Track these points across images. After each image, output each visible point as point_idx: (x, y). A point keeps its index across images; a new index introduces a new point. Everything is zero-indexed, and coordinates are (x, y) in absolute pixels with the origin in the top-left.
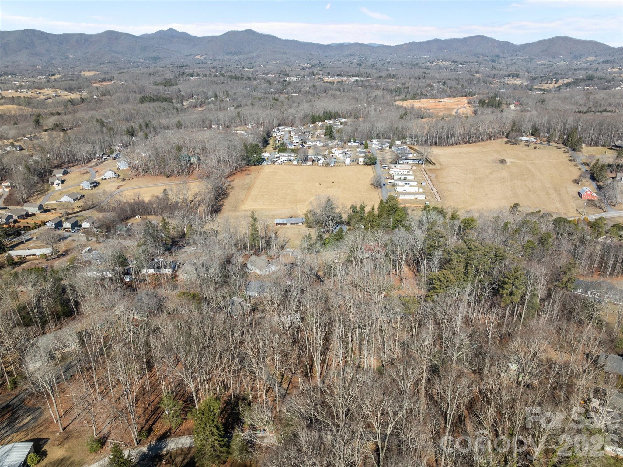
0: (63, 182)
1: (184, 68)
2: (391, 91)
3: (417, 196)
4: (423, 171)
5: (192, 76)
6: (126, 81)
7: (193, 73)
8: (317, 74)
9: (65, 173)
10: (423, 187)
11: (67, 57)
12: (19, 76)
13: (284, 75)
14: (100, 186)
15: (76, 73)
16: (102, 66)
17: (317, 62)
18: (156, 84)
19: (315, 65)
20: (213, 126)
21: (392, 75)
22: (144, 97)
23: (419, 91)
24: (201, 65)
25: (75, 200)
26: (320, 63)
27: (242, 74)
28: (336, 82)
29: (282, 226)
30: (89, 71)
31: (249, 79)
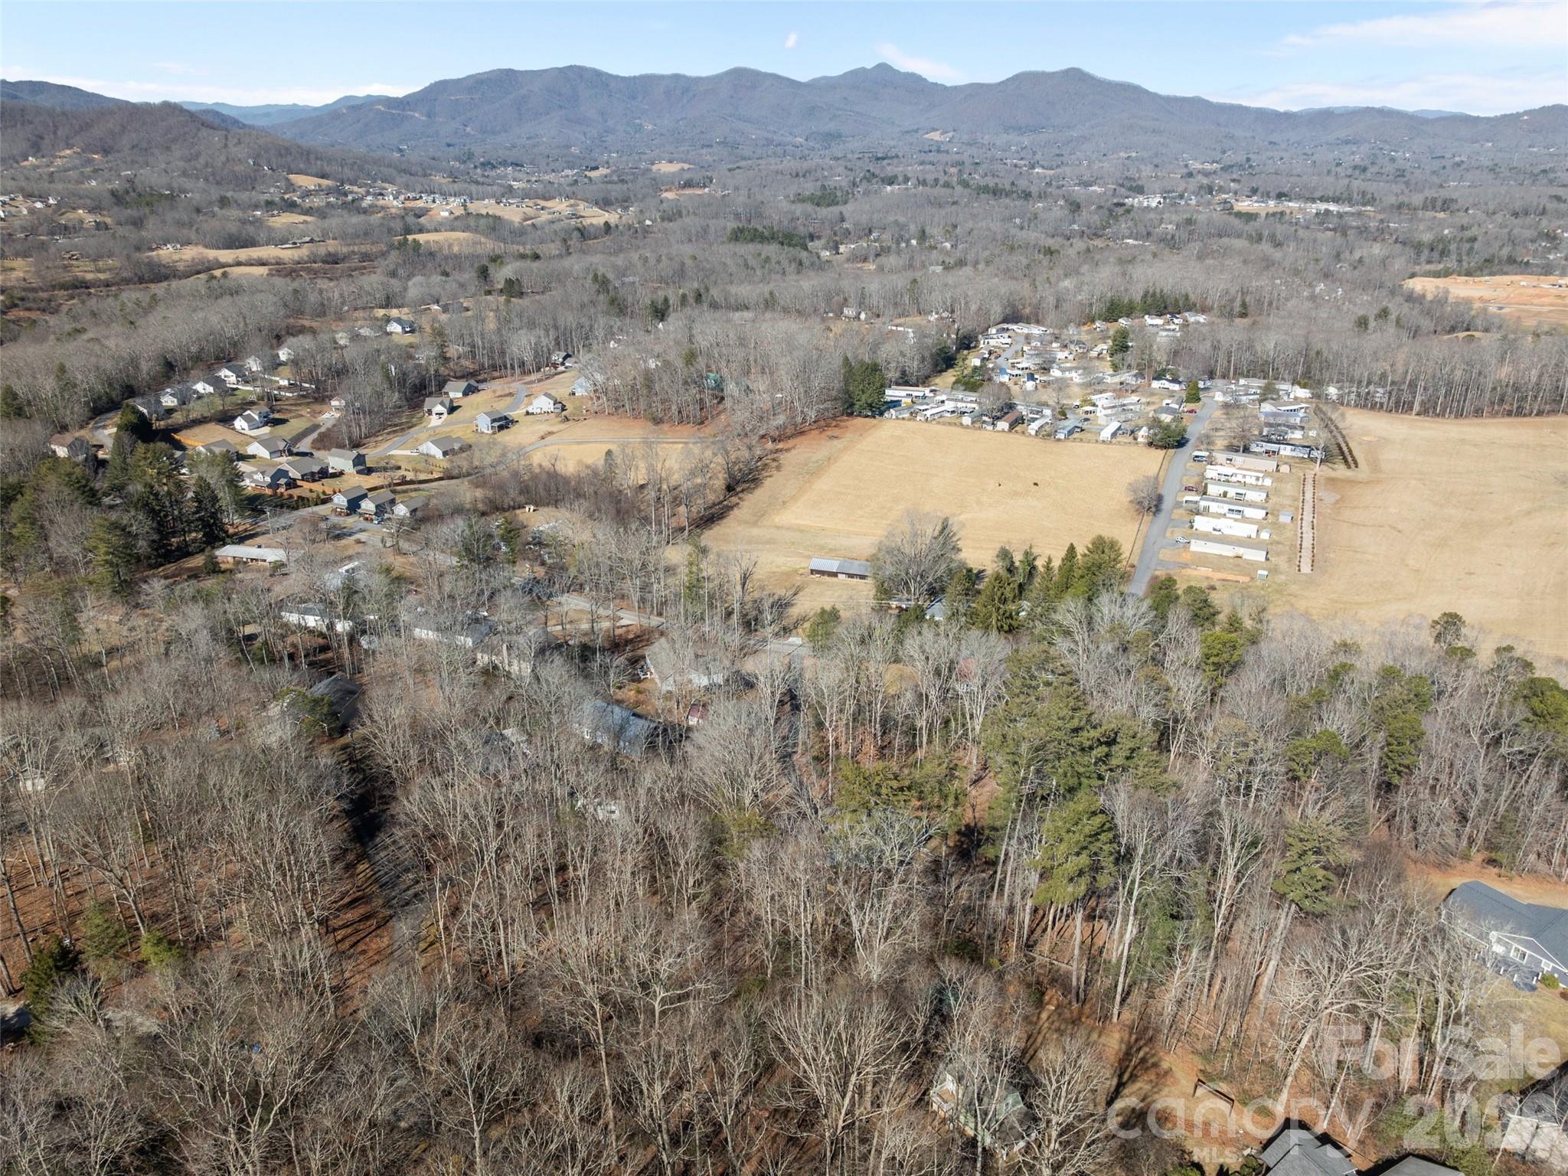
0: (452, 409)
1: (885, 162)
2: (1418, 247)
3: (1241, 551)
4: (1309, 481)
5: (890, 184)
6: (737, 189)
7: (896, 177)
8: (1221, 190)
9: (469, 391)
10: (1277, 526)
11: (639, 129)
12: (527, 168)
13: (1131, 189)
14: (514, 429)
15: (643, 165)
16: (704, 151)
17: (1241, 158)
18: (800, 199)
19: (1231, 166)
20: (846, 311)
21: (1439, 204)
22: (741, 231)
23: (1505, 252)
24: (931, 157)
25: (445, 454)
26: (1248, 160)
27: (1013, 184)
28: (1263, 214)
29: (826, 578)
30: (671, 162)
31: (1027, 195)
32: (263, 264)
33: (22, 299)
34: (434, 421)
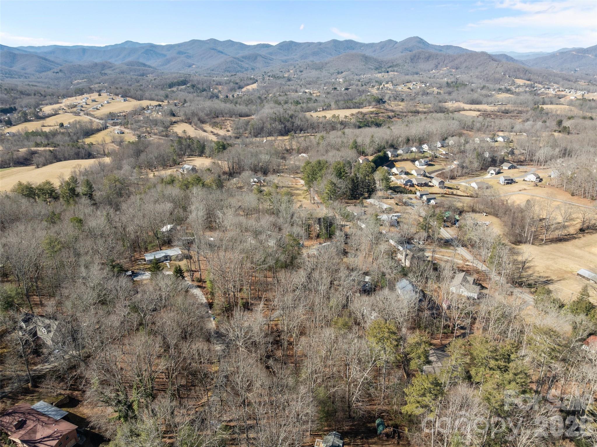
0: (499, 173)
9: (512, 167)
14: (513, 185)
25: (479, 188)
29: (584, 280)
32: (479, 111)
33: (398, 115)
34: (488, 176)
